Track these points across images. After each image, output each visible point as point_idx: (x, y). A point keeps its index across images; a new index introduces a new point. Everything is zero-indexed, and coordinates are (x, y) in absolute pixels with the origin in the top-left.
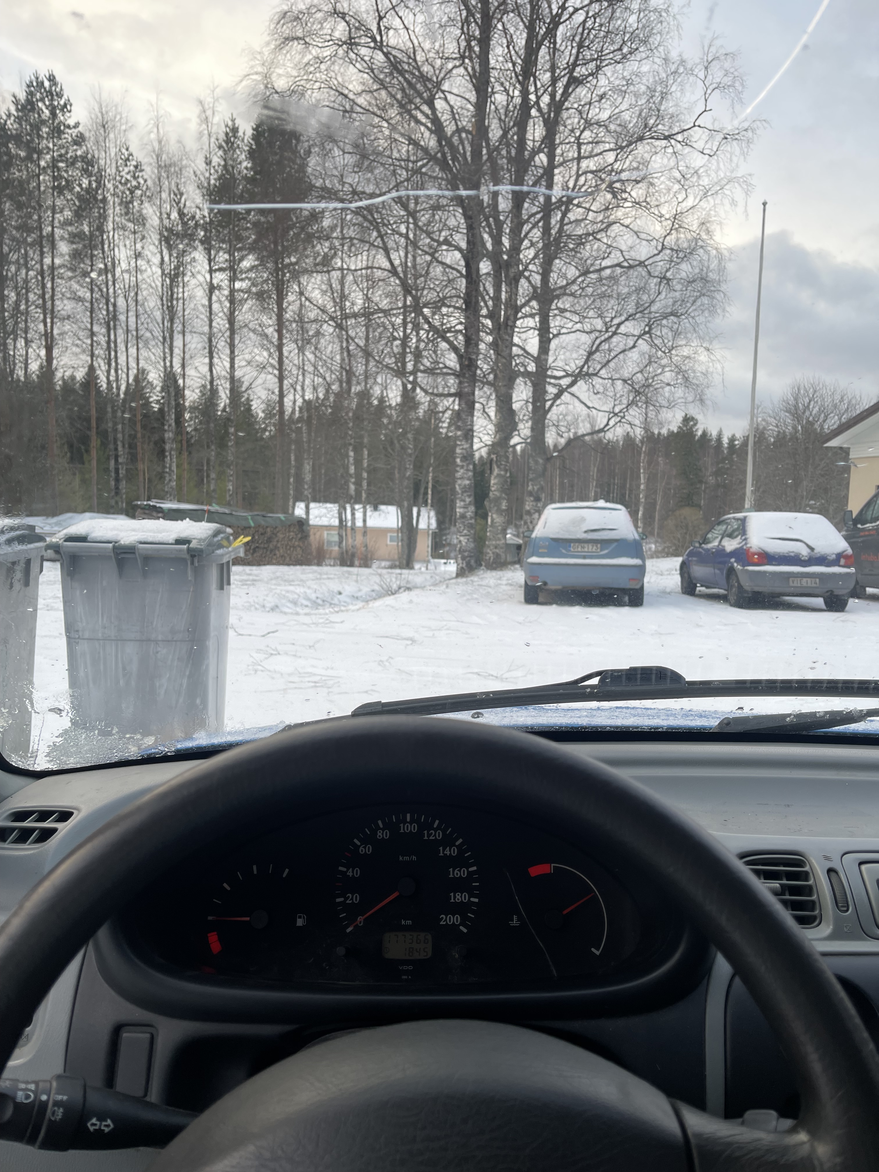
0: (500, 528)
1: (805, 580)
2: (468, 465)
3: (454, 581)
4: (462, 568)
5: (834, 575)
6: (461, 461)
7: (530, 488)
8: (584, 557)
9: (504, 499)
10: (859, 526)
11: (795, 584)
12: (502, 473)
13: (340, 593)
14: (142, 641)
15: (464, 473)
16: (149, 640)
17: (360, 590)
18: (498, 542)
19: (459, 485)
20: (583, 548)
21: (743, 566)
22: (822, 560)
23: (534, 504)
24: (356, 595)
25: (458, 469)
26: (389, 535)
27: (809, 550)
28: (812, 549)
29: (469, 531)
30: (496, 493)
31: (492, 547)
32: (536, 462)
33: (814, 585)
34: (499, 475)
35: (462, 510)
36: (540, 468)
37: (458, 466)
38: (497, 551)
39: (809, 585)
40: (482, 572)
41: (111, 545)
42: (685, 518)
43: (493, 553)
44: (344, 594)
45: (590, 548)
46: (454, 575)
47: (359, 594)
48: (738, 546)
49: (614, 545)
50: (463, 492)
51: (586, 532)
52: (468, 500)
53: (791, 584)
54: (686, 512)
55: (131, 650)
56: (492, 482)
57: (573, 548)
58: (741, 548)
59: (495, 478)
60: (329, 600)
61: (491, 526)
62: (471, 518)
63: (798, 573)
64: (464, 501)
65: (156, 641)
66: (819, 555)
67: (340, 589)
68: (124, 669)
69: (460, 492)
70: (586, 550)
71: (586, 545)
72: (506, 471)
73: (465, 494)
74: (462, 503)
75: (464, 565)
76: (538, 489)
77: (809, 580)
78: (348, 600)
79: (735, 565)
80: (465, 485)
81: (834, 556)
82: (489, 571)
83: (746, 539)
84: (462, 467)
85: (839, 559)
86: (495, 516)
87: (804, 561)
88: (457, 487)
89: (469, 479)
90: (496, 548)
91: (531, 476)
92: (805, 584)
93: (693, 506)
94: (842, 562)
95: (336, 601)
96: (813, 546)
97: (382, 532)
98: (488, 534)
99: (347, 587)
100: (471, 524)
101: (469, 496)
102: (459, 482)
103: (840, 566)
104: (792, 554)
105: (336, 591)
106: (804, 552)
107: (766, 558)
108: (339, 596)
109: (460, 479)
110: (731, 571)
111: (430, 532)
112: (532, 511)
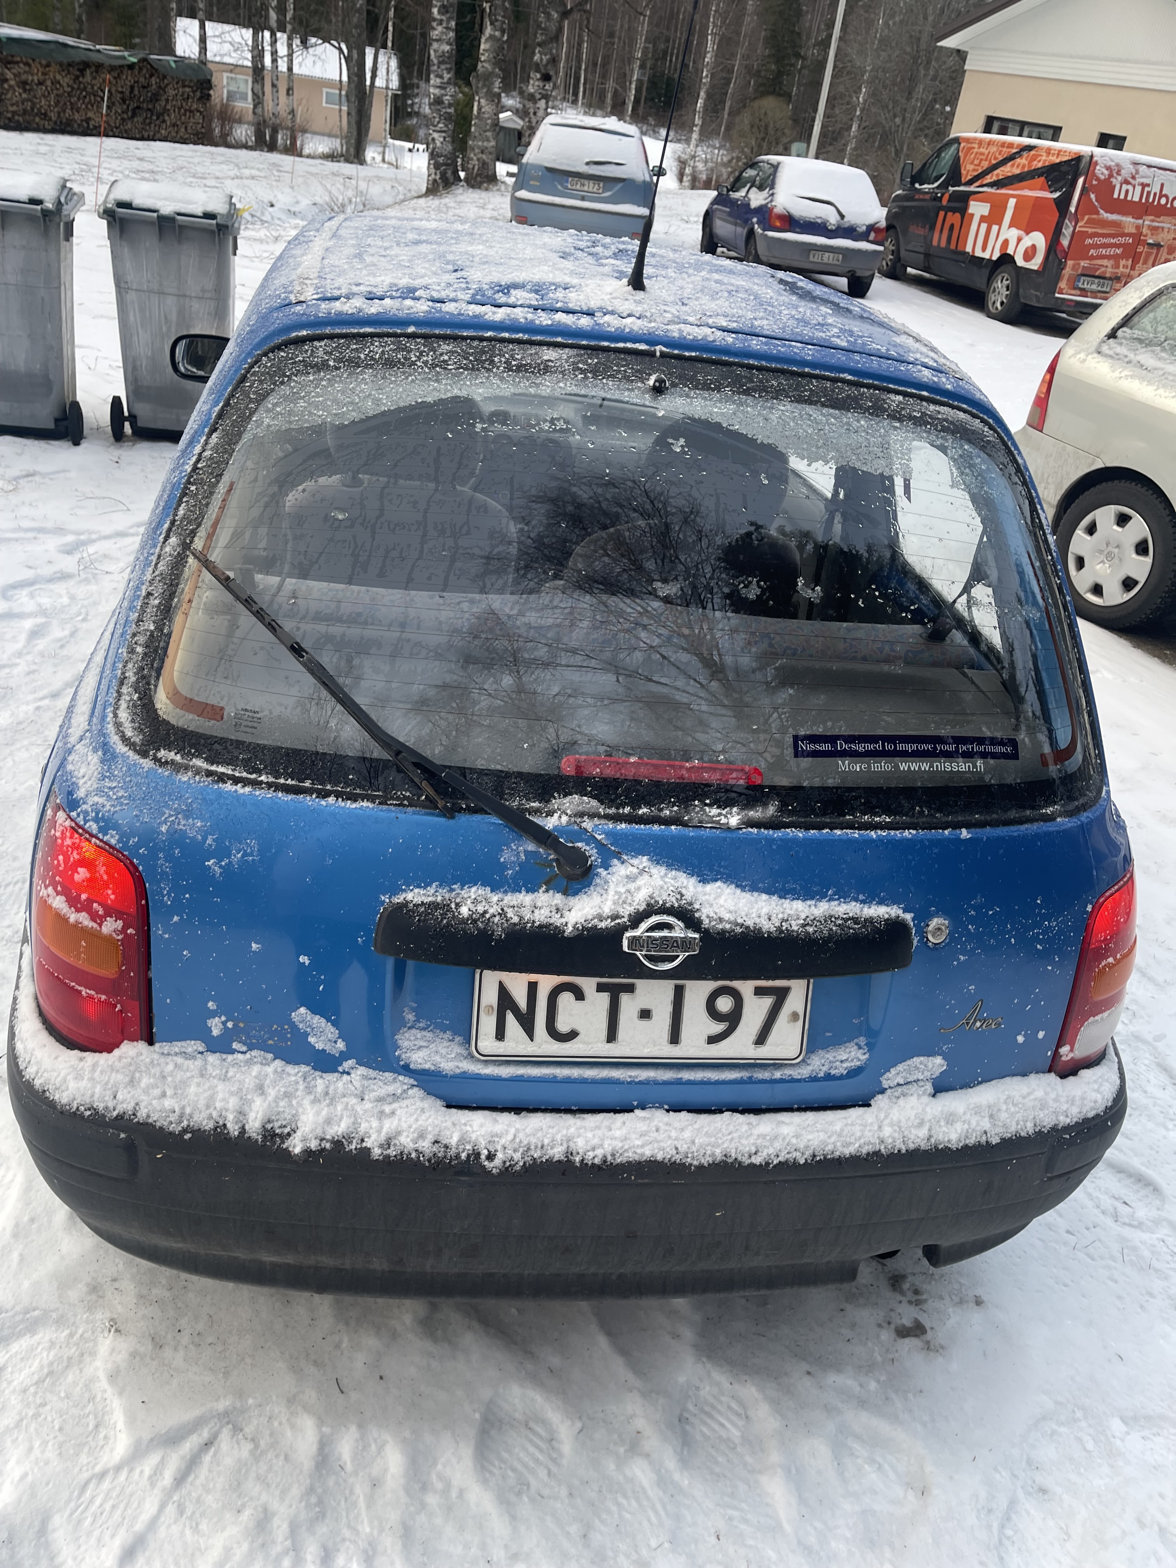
0: (489, 121)
1: (827, 254)
2: (449, 20)
3: (422, 201)
4: (435, 181)
5: (859, 251)
6: (439, 12)
7: (537, 58)
8: (583, 199)
9: (498, 76)
10: (917, 185)
11: (815, 260)
12: (497, 34)
13: (272, 206)
14: (178, 296)
15: (442, 33)
16: (184, 296)
17: (297, 202)
18: (485, 144)
19: (435, 51)
20: (583, 185)
21: (764, 230)
22: (849, 232)
23: (541, 84)
24: (292, 209)
25: (434, 24)
26: (325, 90)
27: (838, 218)
28: (842, 216)
29: (446, 126)
30: (486, 65)
31: (477, 151)
32: (548, 16)
33: (836, 262)
34: (491, 37)
35: (437, 91)
36: (553, 27)
37: (435, 20)
38: (484, 157)
39: (831, 261)
40: (460, 190)
41: (155, 215)
42: (766, 114)
43: (478, 160)
44: (278, 205)
45: (590, 186)
46: (424, 190)
47: (296, 209)
48: (764, 202)
49: (620, 185)
50: (440, 63)
51: (588, 163)
52: (447, 76)
53: (811, 259)
54: (769, 104)
55: (170, 301)
56: (482, 47)
57: (570, 183)
58: (766, 205)
59: (486, 40)
60: (258, 214)
61: (477, 117)
62: (450, 106)
63: (821, 246)
64: (441, 77)
65: (191, 297)
66: (846, 226)
67: (271, 198)
68: (166, 318)
69: (436, 61)
70: (586, 188)
71: (586, 182)
72: (503, 32)
73: (443, 67)
74: (438, 80)
75: (438, 177)
76: (548, 62)
77: (832, 255)
78: (283, 217)
79: (756, 226)
80: (443, 52)
81: (864, 228)
82: (471, 190)
83: (773, 194)
84: (440, 22)
85: (870, 232)
86: (483, 101)
87: (831, 231)
88: (432, 52)
89: (448, 43)
90: (482, 152)
91: (540, 38)
92: (826, 260)
93: (779, 95)
94: (872, 236)
95: (267, 217)
96: (844, 213)
97: (316, 84)
98: (473, 129)
99: (280, 196)
100: (449, 113)
101: (449, 70)
102: (435, 45)
103: (868, 241)
104: (819, 221)
105: (266, 201)
106: (833, 219)
107: (790, 222)
108: (271, 209)
109: (437, 40)
110: (751, 233)
111: (390, 93)
112: (538, 96)
